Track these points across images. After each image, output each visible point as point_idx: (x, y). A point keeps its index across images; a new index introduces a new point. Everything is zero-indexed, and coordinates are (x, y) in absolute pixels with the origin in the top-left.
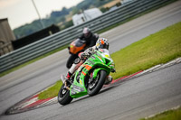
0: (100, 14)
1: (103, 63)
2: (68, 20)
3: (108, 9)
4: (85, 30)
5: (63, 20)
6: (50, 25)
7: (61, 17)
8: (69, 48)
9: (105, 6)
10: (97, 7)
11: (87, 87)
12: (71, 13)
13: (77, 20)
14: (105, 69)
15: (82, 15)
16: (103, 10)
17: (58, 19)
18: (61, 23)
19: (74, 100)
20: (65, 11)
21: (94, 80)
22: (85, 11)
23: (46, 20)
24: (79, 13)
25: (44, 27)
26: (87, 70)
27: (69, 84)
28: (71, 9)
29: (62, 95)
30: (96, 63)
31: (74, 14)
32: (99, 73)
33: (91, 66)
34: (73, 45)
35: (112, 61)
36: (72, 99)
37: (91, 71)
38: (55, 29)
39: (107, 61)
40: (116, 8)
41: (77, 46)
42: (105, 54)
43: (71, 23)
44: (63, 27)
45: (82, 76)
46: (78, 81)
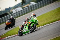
0: (22, 9)
1: (35, 21)
2: (11, 11)
3: (24, 8)
4: (11, 17)
5: (9, 11)
6: (5, 13)
7: (9, 10)
8: (6, 23)
9: (23, 7)
10: (21, 7)
11: (29, 30)
12: (12, 9)
13: (14, 11)
14: (35, 24)
15: (16, 10)
16: (23, 8)
17: (8, 11)
18: (9, 12)
19: (24, 34)
20: (10, 8)
21: (32, 27)
22: (17, 8)
23: (3, 11)
24: (15, 9)
25: (3, 14)
26: (29, 24)
27: (22, 29)
28: (12, 8)
29: (19, 33)
30: (32, 21)
31: (13, 9)
32: (33, 25)
33: (31, 22)
34: (7, 22)
35: (37, 21)
36: (23, 34)
37: (31, 24)
38: (6, 14)
39: (36, 21)
40: (27, 7)
41: (8, 22)
42: (35, 18)
43: (12, 12)
44: (9, 13)
45: (27, 26)
46: (26, 28)
